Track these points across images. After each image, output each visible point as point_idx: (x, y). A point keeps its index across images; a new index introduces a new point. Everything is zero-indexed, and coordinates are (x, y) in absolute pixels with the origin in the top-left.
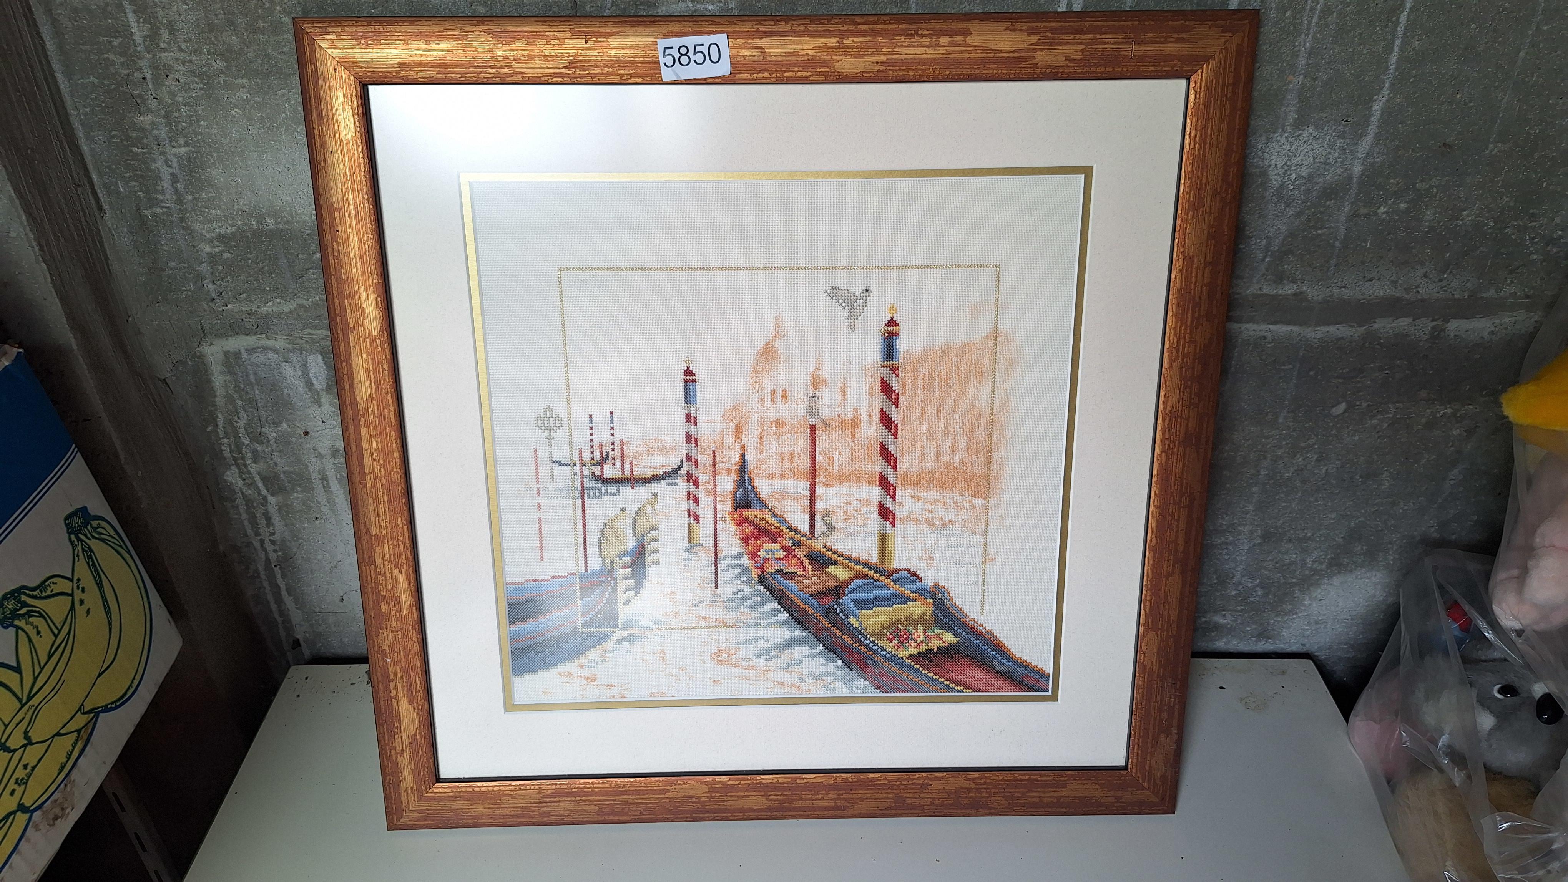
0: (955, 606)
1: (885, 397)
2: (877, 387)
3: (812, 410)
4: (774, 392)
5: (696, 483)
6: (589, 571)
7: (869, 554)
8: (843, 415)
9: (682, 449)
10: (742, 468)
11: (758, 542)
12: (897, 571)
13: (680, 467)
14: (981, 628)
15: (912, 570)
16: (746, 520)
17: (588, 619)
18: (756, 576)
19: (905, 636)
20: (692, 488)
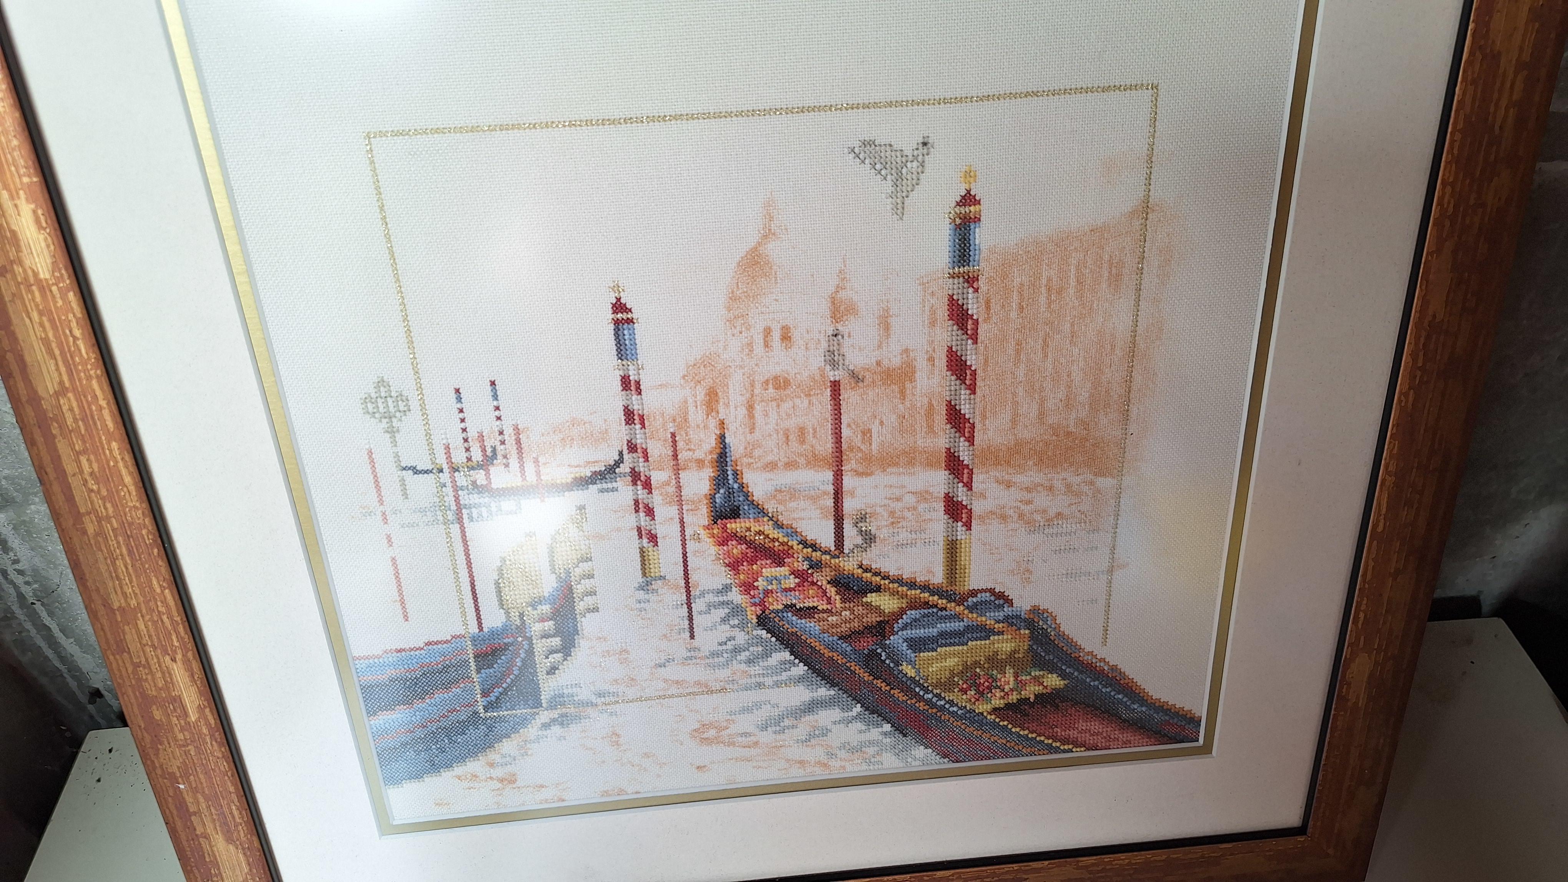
0: (1063, 636)
1: (955, 327)
2: (943, 312)
3: (833, 358)
4: (768, 332)
5: (648, 485)
6: (485, 630)
7: (930, 572)
8: (885, 362)
9: (619, 433)
10: (722, 457)
11: (755, 567)
12: (974, 593)
13: (618, 464)
14: (1102, 664)
15: (997, 591)
16: (734, 536)
17: (493, 699)
18: (754, 617)
19: (987, 684)
20: (642, 493)
